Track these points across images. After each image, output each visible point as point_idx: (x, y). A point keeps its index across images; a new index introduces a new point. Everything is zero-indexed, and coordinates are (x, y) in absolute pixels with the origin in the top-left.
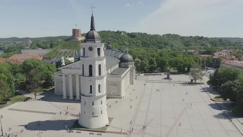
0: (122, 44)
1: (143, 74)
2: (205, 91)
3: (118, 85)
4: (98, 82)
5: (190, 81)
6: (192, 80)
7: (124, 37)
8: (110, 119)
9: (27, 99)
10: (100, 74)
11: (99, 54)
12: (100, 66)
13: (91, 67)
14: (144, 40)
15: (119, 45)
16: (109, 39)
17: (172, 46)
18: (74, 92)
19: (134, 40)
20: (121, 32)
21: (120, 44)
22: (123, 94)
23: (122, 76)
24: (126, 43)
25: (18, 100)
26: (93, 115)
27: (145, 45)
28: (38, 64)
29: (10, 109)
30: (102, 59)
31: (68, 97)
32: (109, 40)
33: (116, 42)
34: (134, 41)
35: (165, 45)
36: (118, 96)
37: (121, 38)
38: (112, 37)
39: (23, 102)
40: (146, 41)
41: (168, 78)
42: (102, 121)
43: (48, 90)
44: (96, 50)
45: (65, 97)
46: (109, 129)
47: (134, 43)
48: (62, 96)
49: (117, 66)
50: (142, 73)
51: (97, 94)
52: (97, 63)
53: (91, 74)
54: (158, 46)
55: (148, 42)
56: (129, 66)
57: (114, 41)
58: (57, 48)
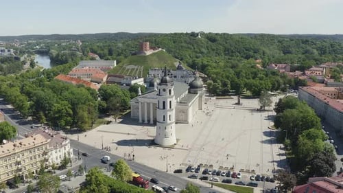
0: (198, 51)
1: (214, 98)
2: (269, 119)
3: (185, 112)
4: (169, 113)
5: (259, 107)
6: (261, 107)
7: (201, 41)
8: (178, 140)
9: (109, 123)
10: (170, 107)
11: (170, 94)
12: (170, 102)
13: (164, 102)
14: (227, 46)
15: (194, 53)
16: (182, 44)
17: (264, 53)
18: (149, 117)
19: (214, 46)
20: (198, 35)
21: (196, 52)
22: (190, 120)
23: (190, 104)
24: (203, 50)
25: (101, 123)
26: (165, 136)
27: (228, 54)
28: (116, 92)
29: (99, 131)
30: (172, 97)
31: (143, 121)
32: (182, 47)
33: (191, 49)
34: (213, 48)
35: (255, 52)
36: (185, 121)
37: (197, 43)
38: (185, 42)
39: (106, 125)
40: (229, 47)
41: (238, 103)
42: (171, 140)
43: (124, 114)
44: (168, 91)
45: (141, 121)
46: (176, 146)
47: (213, 50)
48: (138, 120)
49: (187, 92)
50: (213, 96)
51: (169, 122)
52: (169, 100)
53: (164, 108)
54: (245, 54)
55: (232, 49)
56: (199, 92)
57: (188, 48)
58: (123, 64)
